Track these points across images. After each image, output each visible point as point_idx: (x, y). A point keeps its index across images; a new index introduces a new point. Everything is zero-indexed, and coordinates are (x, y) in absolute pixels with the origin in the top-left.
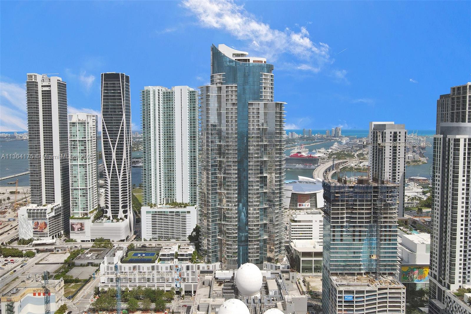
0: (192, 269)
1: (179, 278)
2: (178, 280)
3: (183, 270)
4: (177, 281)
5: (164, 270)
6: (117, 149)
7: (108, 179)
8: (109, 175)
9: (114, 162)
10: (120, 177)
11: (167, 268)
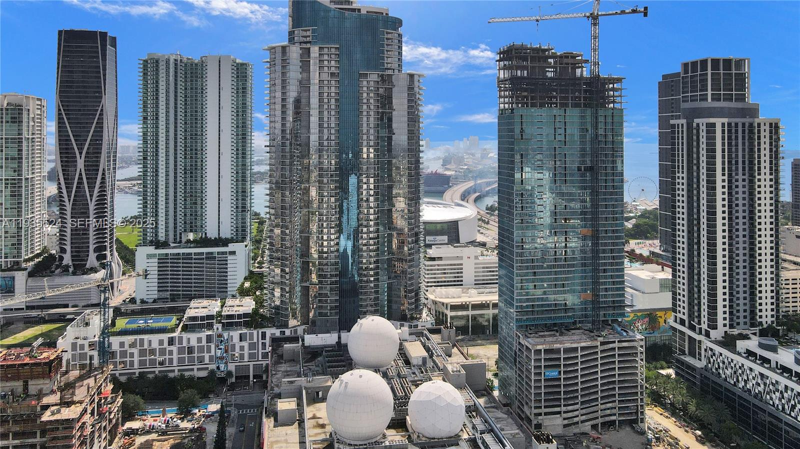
0: (251, 338)
1: (224, 355)
2: (222, 358)
3: (232, 341)
4: (220, 362)
5: (194, 343)
6: (87, 153)
7: (67, 203)
8: (69, 196)
9: (80, 174)
10: (91, 200)
11: (199, 340)
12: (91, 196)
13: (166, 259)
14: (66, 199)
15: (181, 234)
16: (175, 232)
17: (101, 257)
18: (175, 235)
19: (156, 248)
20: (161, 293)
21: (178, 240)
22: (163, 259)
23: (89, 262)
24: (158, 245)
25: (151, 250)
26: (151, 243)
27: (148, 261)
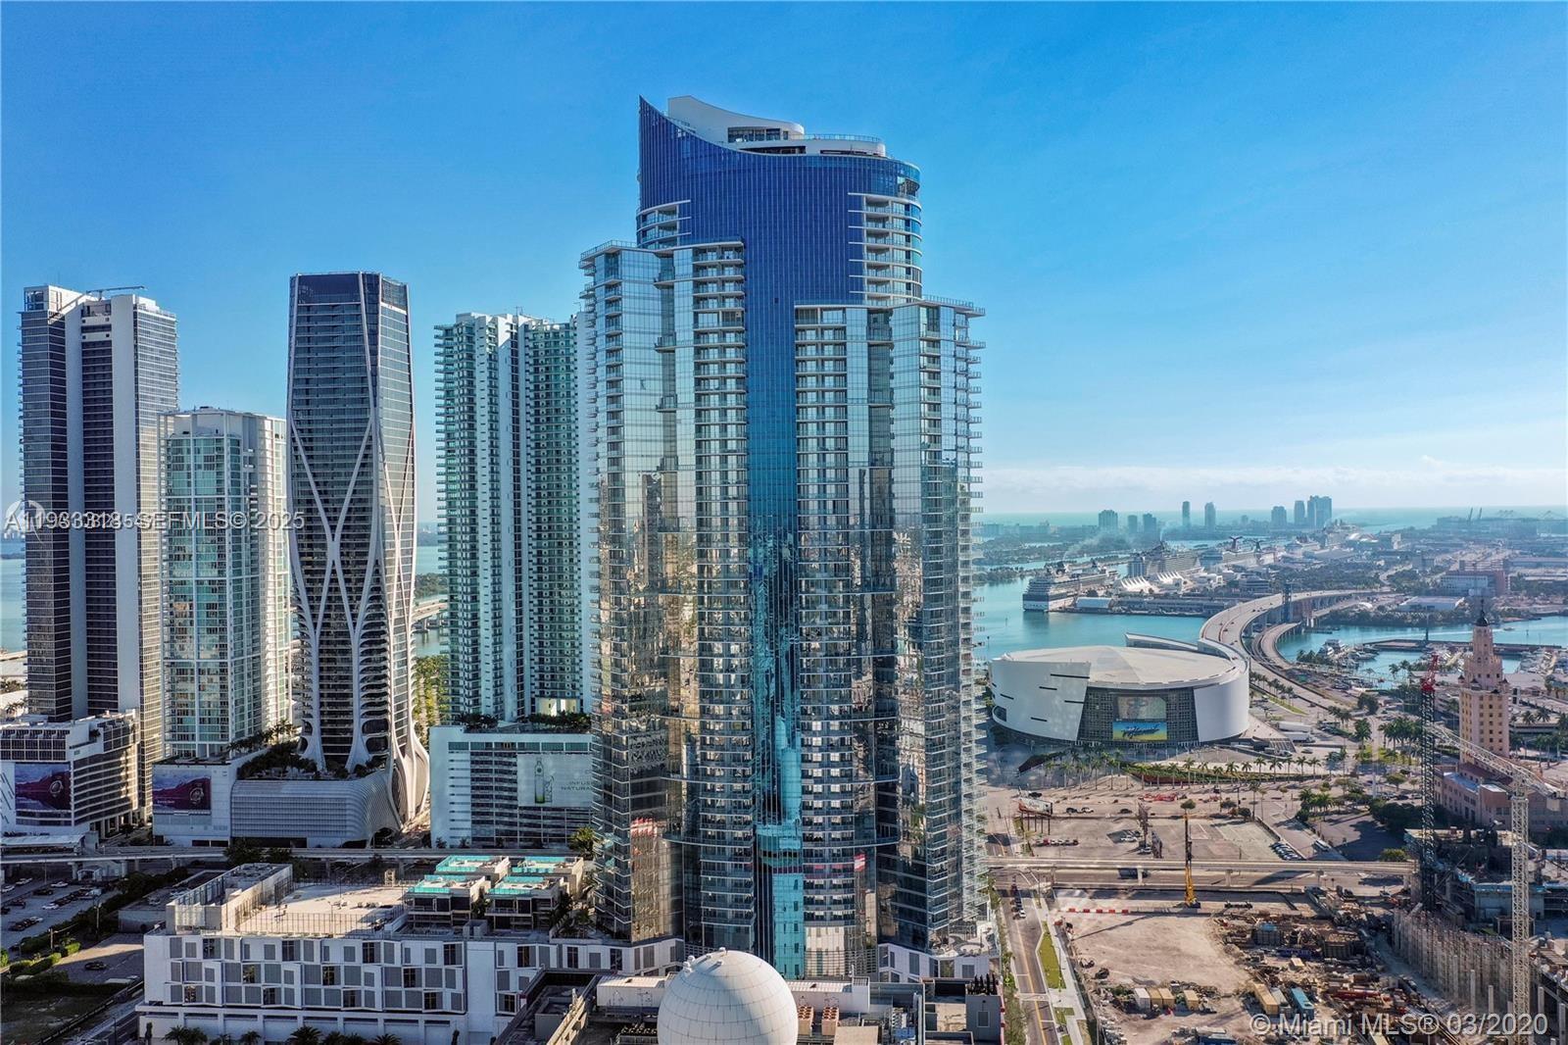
0: (545, 960)
3: (502, 963)
5: (418, 961)
6: (345, 528)
7: (310, 630)
8: (314, 616)
9: (334, 572)
10: (355, 624)
11: (430, 955)
12: (354, 616)
13: (486, 754)
14: (309, 623)
15: (533, 701)
16: (521, 695)
17: (372, 746)
18: (520, 704)
19: (467, 731)
20: (478, 827)
21: (528, 712)
22: (482, 754)
23: (351, 755)
24: (475, 722)
25: (458, 734)
26: (460, 719)
27: (453, 756)
